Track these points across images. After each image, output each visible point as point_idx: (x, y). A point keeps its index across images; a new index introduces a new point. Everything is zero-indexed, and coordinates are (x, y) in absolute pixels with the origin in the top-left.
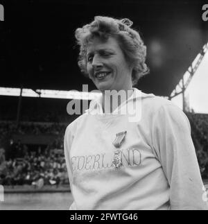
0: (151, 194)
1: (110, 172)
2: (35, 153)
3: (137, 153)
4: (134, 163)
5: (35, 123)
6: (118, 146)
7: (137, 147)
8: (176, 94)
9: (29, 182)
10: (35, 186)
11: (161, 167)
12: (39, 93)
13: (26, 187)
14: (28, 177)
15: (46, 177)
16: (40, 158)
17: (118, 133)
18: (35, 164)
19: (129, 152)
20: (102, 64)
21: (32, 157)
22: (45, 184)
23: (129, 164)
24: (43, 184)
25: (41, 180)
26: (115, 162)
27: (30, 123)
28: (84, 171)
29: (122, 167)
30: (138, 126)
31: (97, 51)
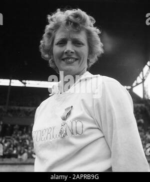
0: (93, 160)
1: (58, 142)
2: (21, 132)
3: (79, 124)
4: (77, 133)
5: (21, 108)
6: (64, 119)
7: (80, 119)
8: (137, 84)
9: (16, 156)
10: (21, 159)
11: (104, 137)
12: (25, 83)
13: (13, 160)
14: (15, 152)
15: (30, 152)
16: (24, 136)
17: (66, 108)
18: (21, 141)
19: (72, 123)
20: (73, 51)
21: (18, 135)
22: (28, 158)
23: (72, 133)
24: (27, 157)
25: (25, 155)
26: (61, 133)
27: (17, 108)
28: (41, 142)
29: (66, 137)
30: (82, 100)
31: (71, 39)
